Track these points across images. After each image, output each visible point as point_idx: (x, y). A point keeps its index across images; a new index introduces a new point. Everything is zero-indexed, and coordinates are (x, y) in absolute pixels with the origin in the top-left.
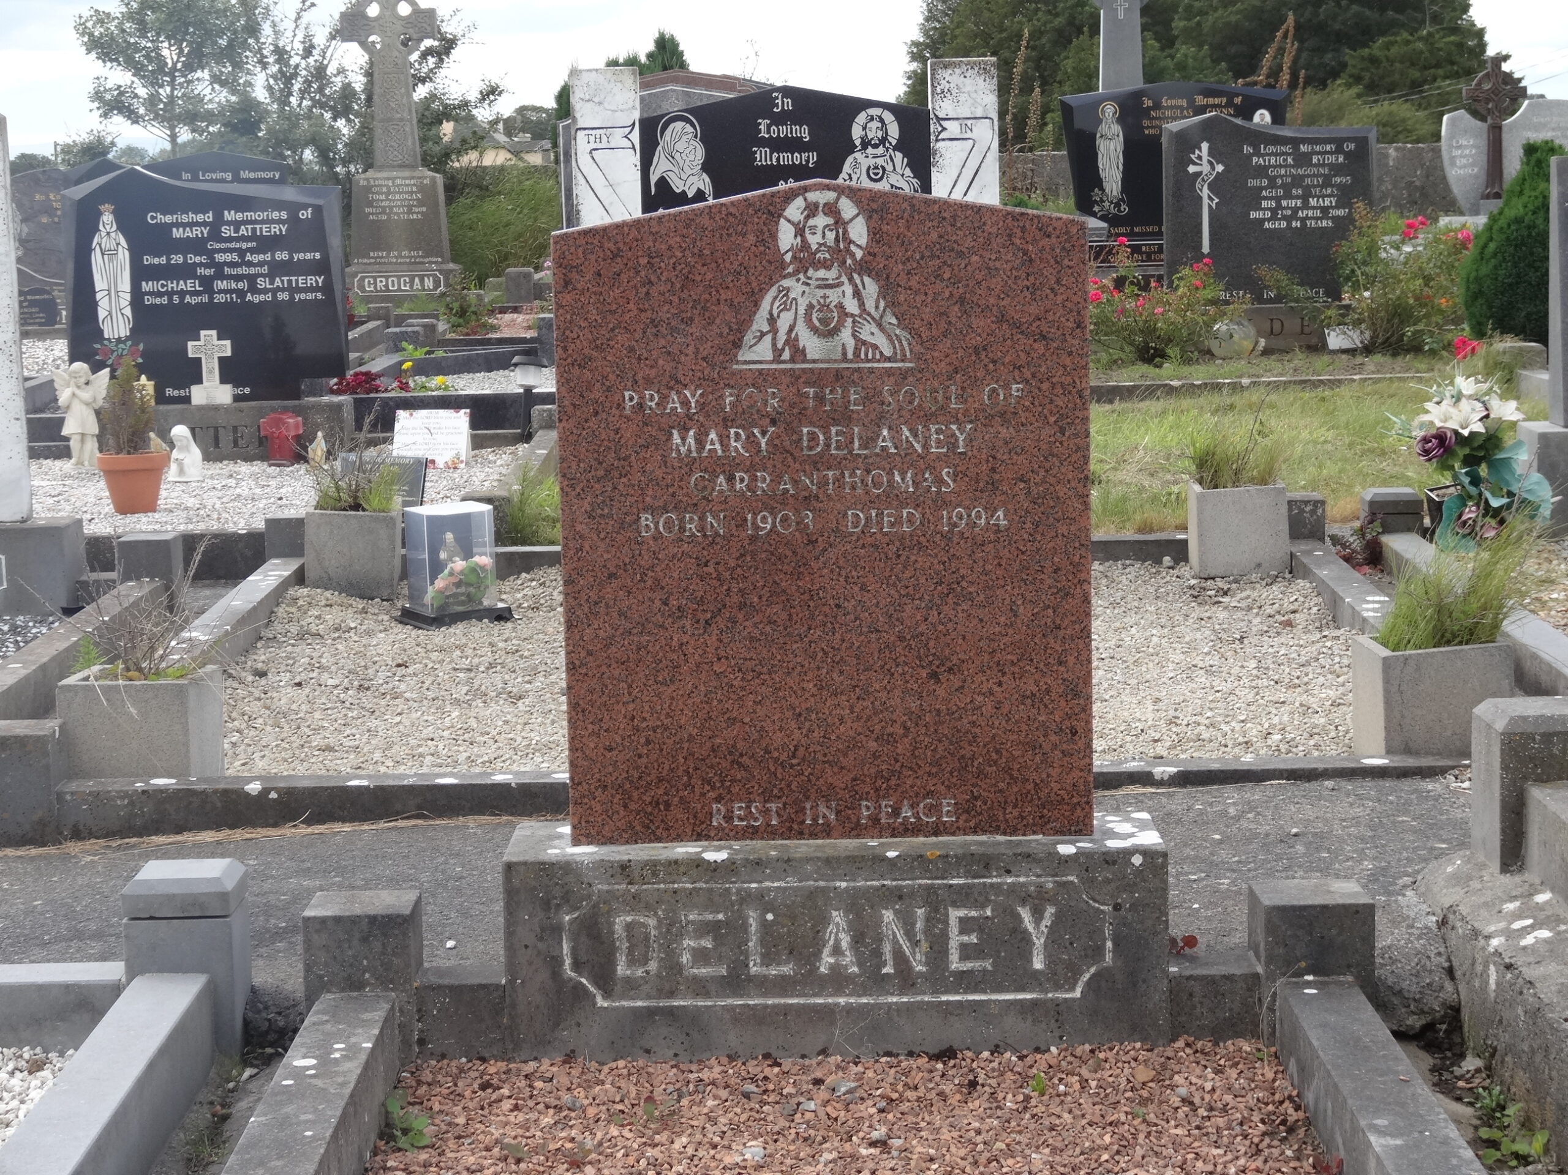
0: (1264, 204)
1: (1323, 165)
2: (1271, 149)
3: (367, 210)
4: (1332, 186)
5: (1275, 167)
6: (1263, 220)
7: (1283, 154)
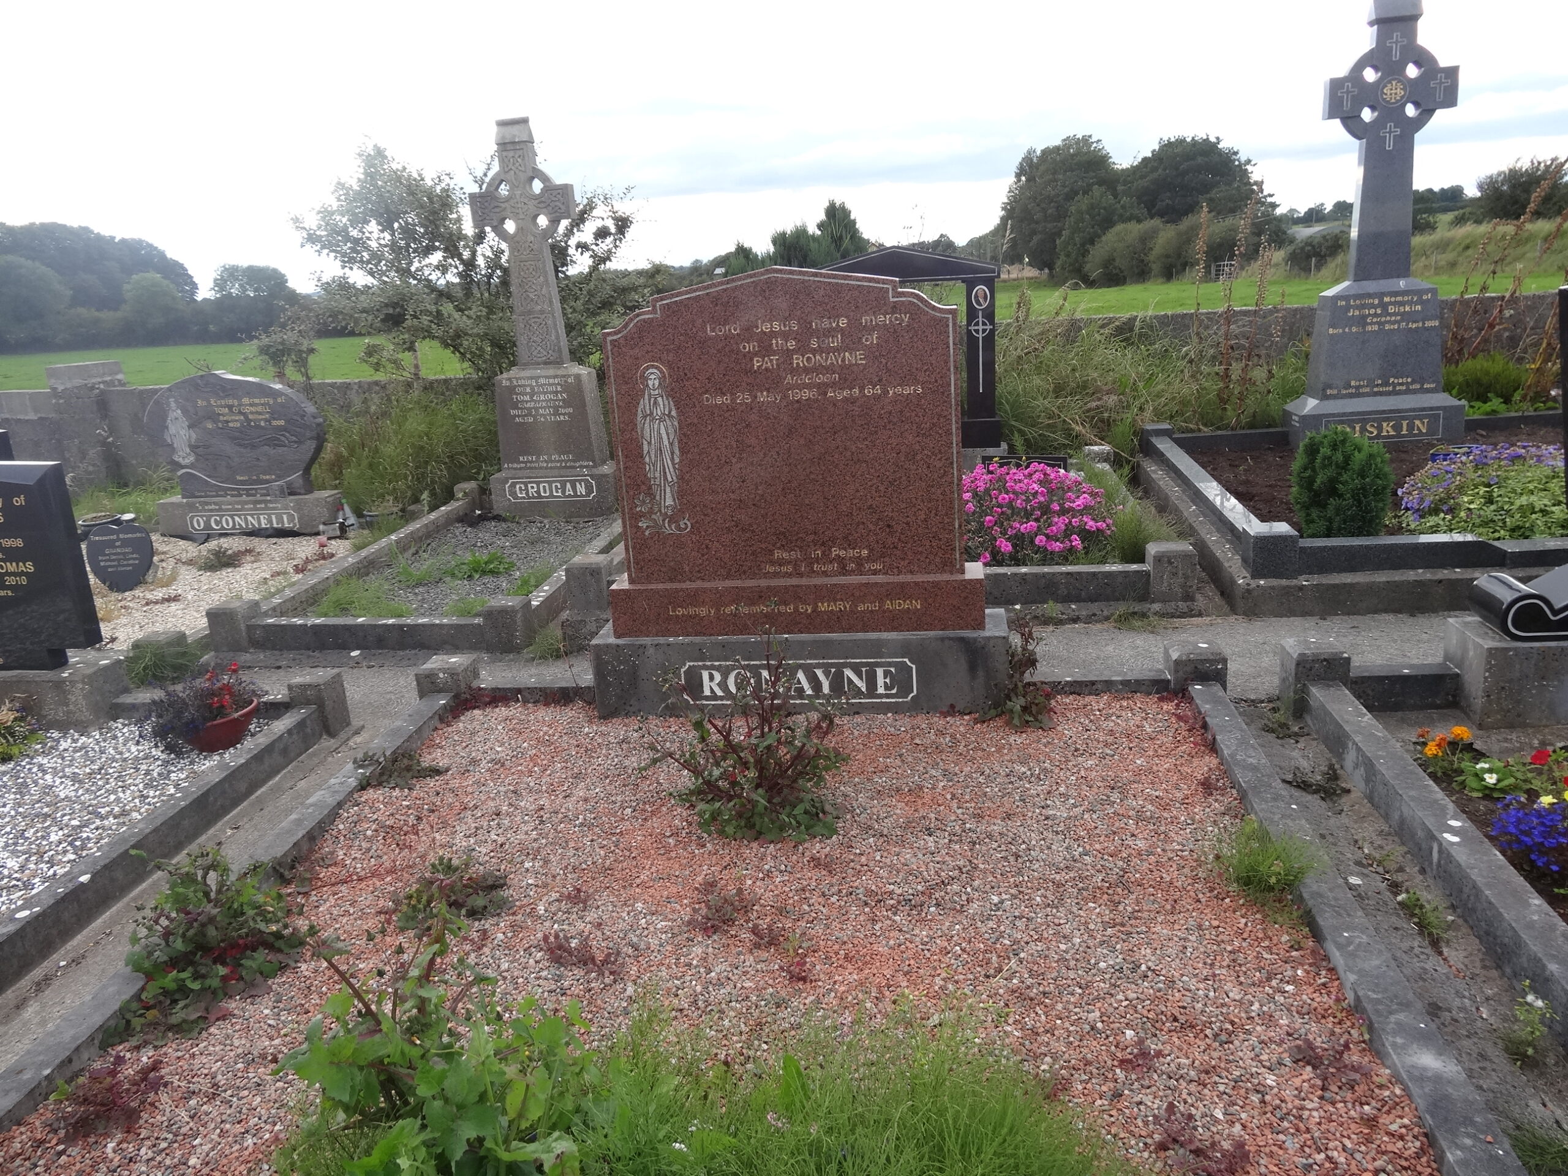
3: (513, 412)
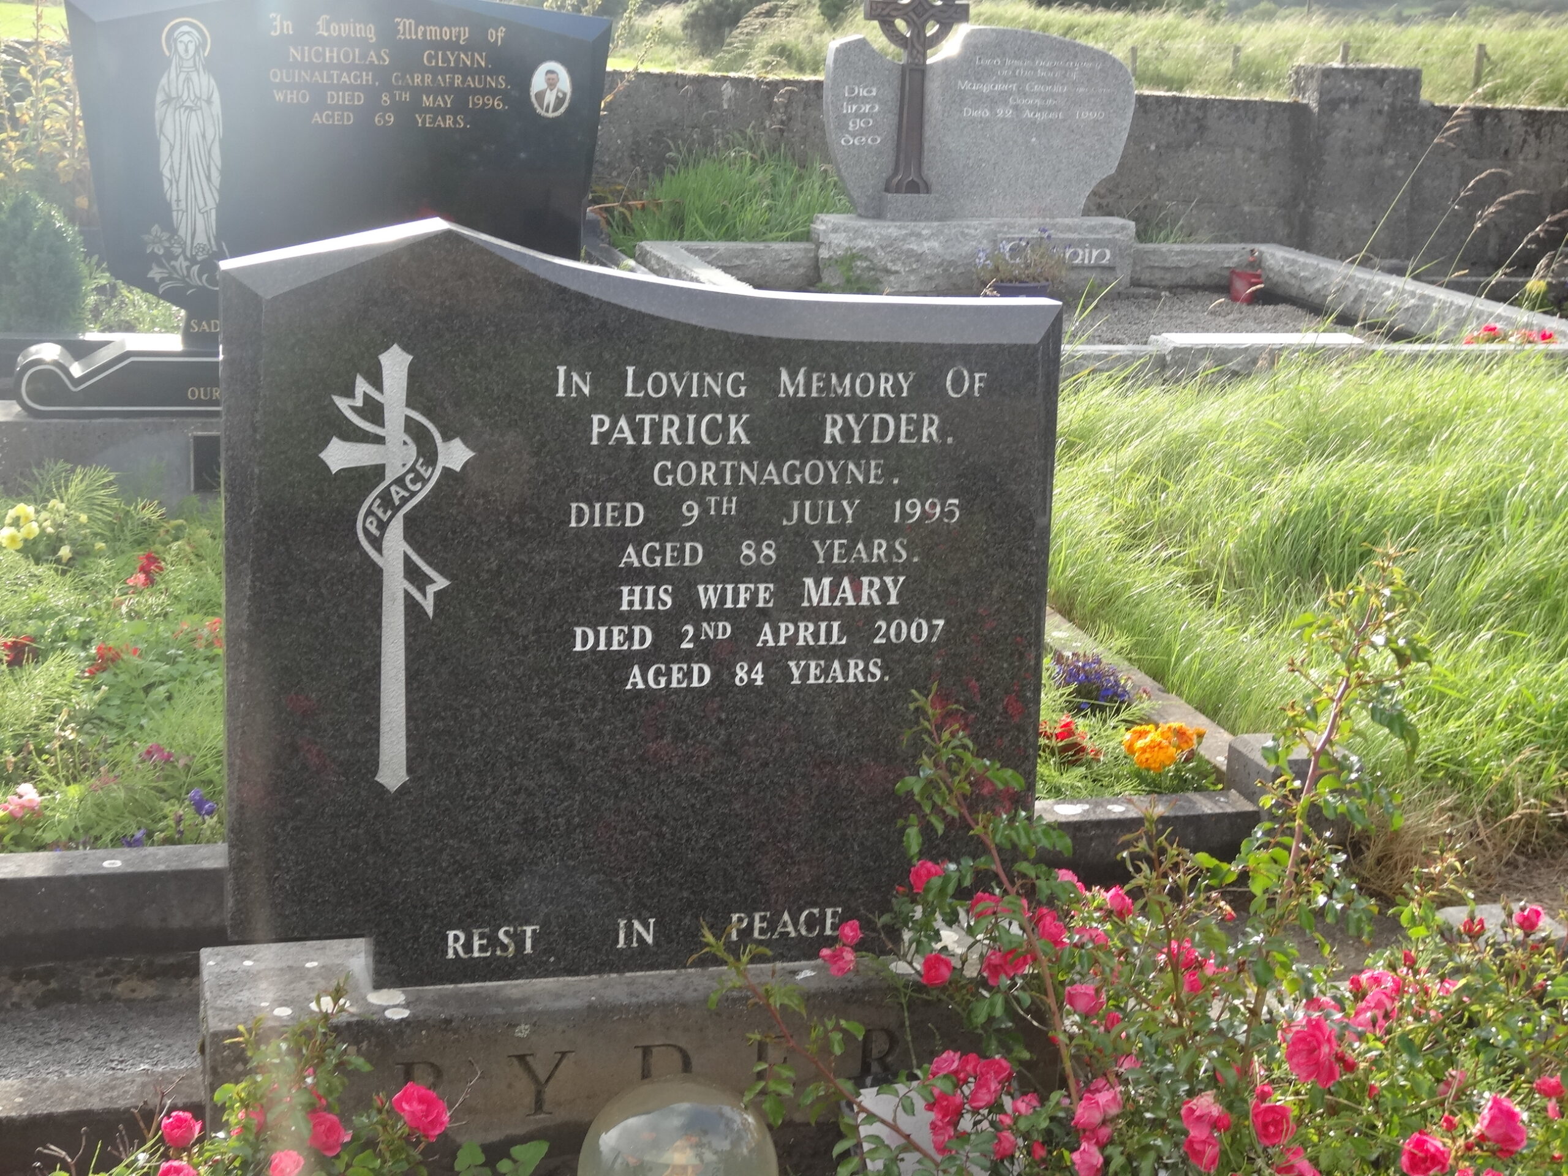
0: (630, 597)
1: (861, 453)
2: (669, 382)
4: (891, 532)
5: (676, 454)
6: (622, 662)
7: (714, 403)
